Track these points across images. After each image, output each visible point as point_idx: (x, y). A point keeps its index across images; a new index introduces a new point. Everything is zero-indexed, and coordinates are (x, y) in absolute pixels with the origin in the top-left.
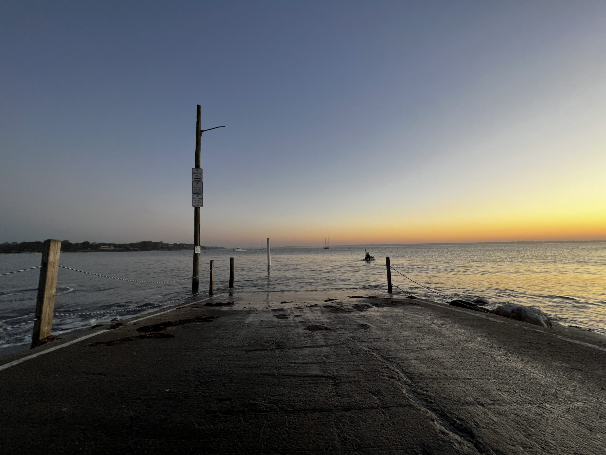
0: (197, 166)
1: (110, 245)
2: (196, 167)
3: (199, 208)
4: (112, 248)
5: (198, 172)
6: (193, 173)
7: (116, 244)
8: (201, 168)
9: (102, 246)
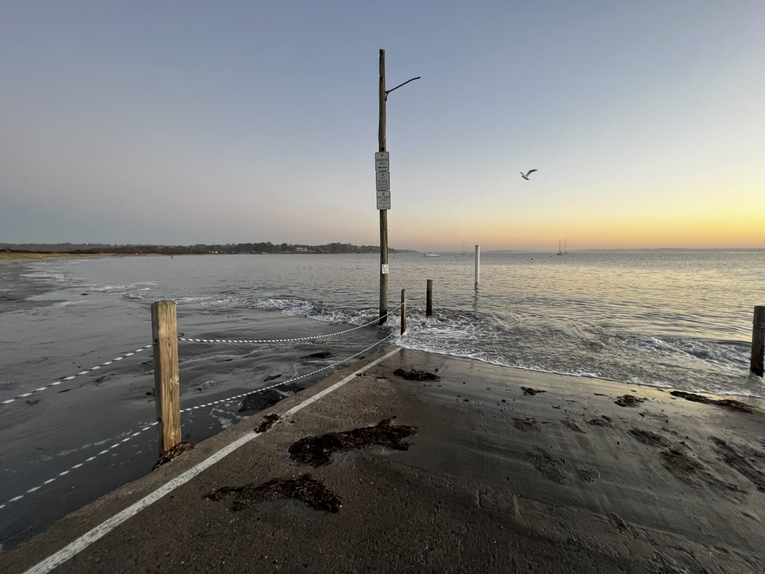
0: (382, 149)
1: (304, 247)
2: (380, 151)
3: (386, 210)
4: (306, 250)
5: (383, 158)
6: (377, 160)
7: (308, 246)
8: (387, 151)
9: (298, 248)
